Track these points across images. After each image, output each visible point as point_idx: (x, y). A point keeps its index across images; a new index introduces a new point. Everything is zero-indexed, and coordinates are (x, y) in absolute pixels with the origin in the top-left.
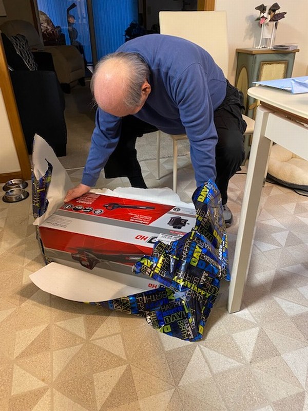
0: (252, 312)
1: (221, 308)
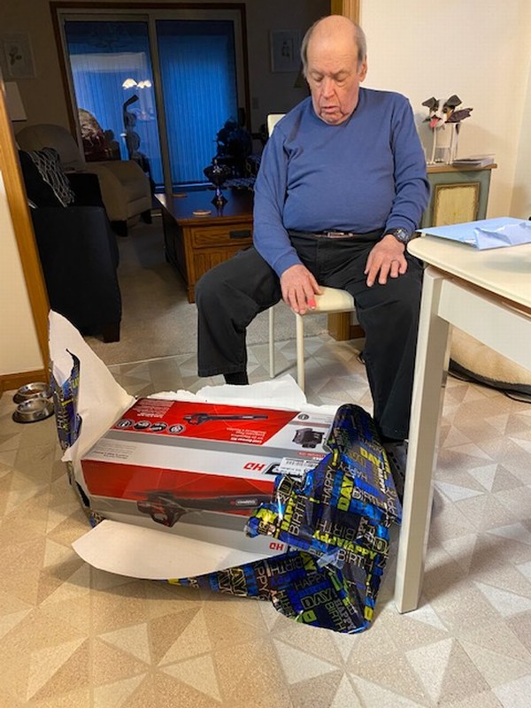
0: (438, 610)
1: (384, 605)
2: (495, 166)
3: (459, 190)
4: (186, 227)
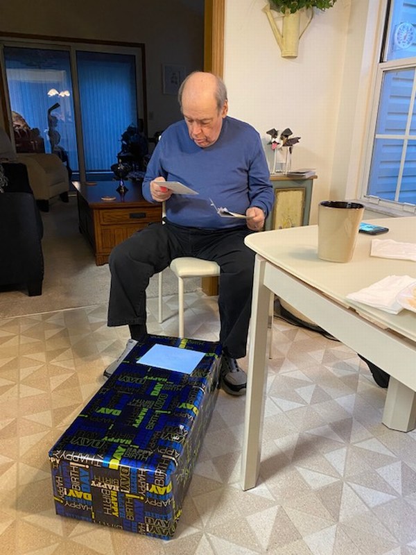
1: (233, 485)
2: (316, 177)
3: (291, 192)
4: (96, 209)
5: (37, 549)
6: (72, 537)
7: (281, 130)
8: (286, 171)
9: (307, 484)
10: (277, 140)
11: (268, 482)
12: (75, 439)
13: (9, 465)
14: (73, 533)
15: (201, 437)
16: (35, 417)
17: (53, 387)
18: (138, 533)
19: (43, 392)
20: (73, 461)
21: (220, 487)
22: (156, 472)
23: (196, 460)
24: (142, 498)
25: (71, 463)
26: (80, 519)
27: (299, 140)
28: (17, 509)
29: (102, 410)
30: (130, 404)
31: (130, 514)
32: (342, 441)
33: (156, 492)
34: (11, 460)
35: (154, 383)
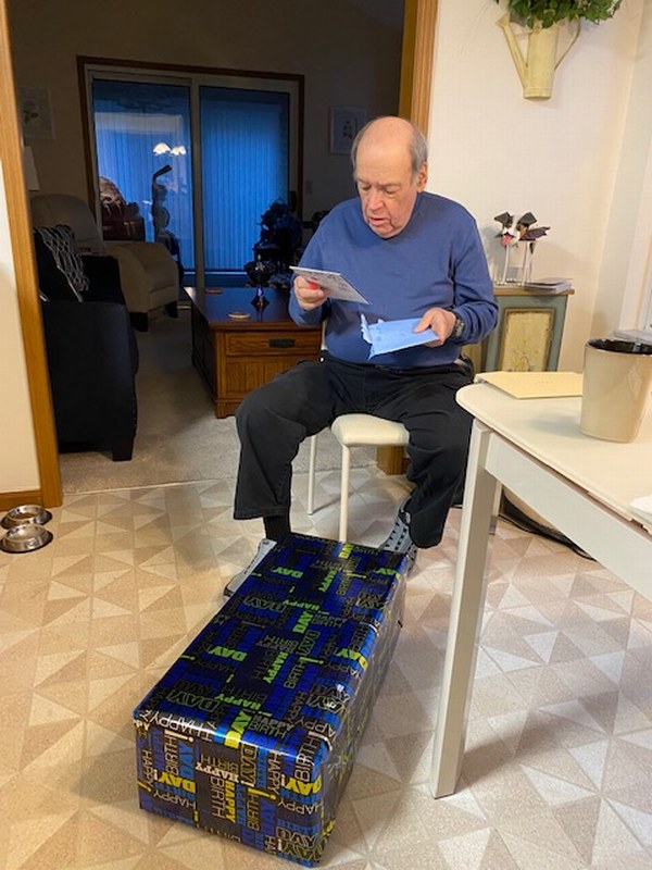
0: (478, 795)
1: (418, 787)
2: (572, 292)
3: (530, 315)
4: (221, 331)
5: (108, 861)
6: (163, 847)
7: (517, 214)
8: (522, 280)
9: (540, 796)
10: (511, 231)
11: (474, 787)
12: (175, 694)
13: (71, 724)
14: (164, 841)
15: (370, 705)
16: (114, 651)
17: (142, 607)
18: (264, 851)
19: (128, 612)
20: (169, 729)
21: (397, 789)
22: (298, 758)
23: (360, 742)
24: (273, 797)
25: (167, 732)
26: (175, 820)
27: (547, 232)
28: (81, 795)
29: (217, 651)
30: (260, 643)
31: (253, 819)
32: (601, 729)
33: (296, 790)
34: (77, 716)
35: (298, 613)
